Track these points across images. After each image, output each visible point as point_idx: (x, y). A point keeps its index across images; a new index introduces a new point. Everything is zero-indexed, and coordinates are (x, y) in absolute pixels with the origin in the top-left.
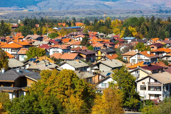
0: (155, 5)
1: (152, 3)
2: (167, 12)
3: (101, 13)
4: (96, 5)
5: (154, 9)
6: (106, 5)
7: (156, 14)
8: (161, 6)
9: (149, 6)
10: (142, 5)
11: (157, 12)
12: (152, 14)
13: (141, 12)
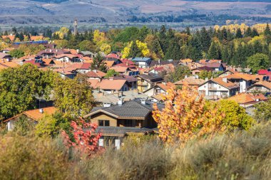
0: (123, 9)
1: (118, 6)
2: (144, 20)
3: (40, 21)
4: (28, 9)
5: (122, 15)
6: (45, 8)
7: (127, 23)
8: (133, 11)
9: (113, 10)
10: (103, 9)
11: (128, 20)
12: (121, 23)
13: (104, 20)
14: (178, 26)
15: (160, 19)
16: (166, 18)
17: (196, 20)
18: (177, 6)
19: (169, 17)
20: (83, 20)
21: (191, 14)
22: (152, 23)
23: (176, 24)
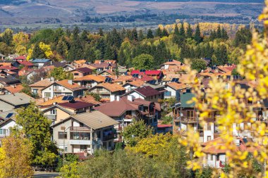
0: (79, 10)
1: (75, 7)
2: (97, 20)
5: (77, 16)
6: (5, 10)
7: (80, 23)
8: (89, 12)
9: (69, 11)
10: (60, 10)
11: (82, 21)
12: (75, 23)
13: (58, 21)
14: (129, 26)
15: (113, 19)
16: (118, 18)
17: (147, 20)
18: (131, 7)
19: (122, 17)
20: (38, 21)
21: (144, 13)
22: (105, 23)
23: (127, 23)
